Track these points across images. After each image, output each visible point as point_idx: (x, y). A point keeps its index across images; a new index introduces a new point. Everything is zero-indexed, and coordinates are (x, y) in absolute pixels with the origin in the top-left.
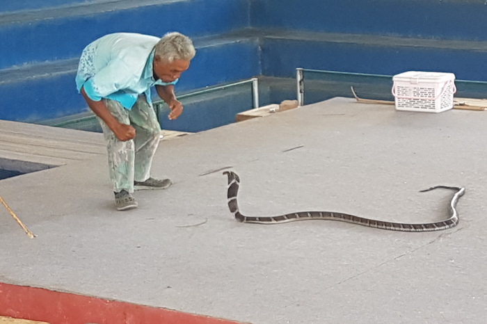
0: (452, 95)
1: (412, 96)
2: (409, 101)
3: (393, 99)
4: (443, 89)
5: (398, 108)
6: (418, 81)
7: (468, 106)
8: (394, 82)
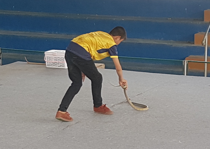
1: (54, 61)
2: (52, 63)
5: (47, 67)
6: (56, 54)
8: (45, 55)
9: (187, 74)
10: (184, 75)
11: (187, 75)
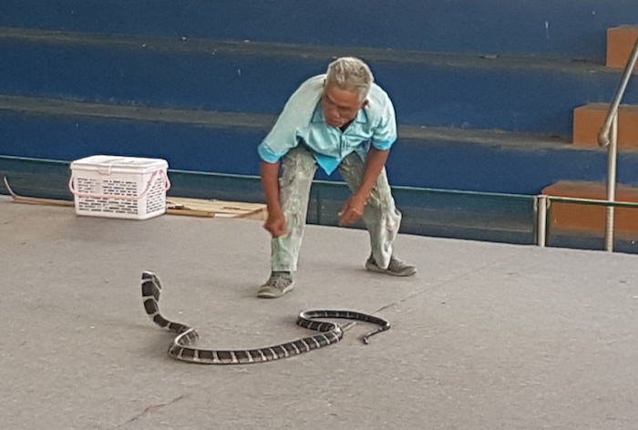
0: (164, 193)
1: (101, 194)
2: (96, 201)
3: (70, 197)
4: (149, 183)
5: (79, 212)
6: (109, 170)
7: (189, 209)
8: (73, 172)
9: (549, 243)
10: (537, 244)
11: (546, 245)
